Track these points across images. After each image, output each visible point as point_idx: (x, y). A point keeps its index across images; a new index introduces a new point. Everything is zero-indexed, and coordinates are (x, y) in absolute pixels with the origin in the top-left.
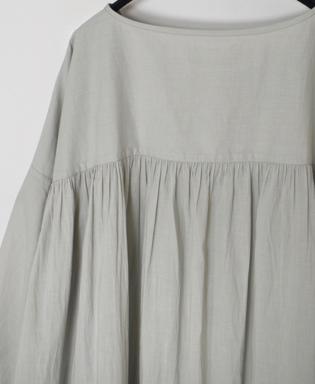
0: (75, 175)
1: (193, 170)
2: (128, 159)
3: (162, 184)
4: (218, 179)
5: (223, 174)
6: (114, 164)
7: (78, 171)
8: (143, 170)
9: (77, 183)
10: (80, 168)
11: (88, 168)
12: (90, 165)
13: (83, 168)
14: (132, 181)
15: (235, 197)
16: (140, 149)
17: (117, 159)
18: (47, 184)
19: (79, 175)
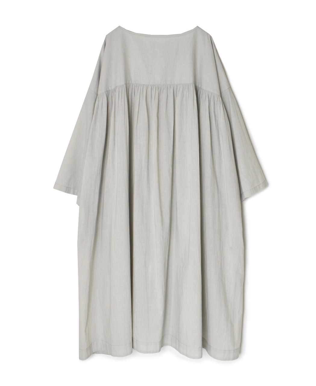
0: (107, 91)
1: (153, 87)
2: (128, 85)
3: (141, 93)
4: (161, 91)
5: (163, 89)
6: (123, 85)
7: (108, 90)
8: (133, 90)
9: (108, 95)
10: (109, 89)
11: (112, 89)
12: (113, 88)
13: (110, 89)
14: (129, 94)
15: (168, 98)
16: (132, 81)
17: (124, 83)
18: (96, 96)
19: (108, 92)
